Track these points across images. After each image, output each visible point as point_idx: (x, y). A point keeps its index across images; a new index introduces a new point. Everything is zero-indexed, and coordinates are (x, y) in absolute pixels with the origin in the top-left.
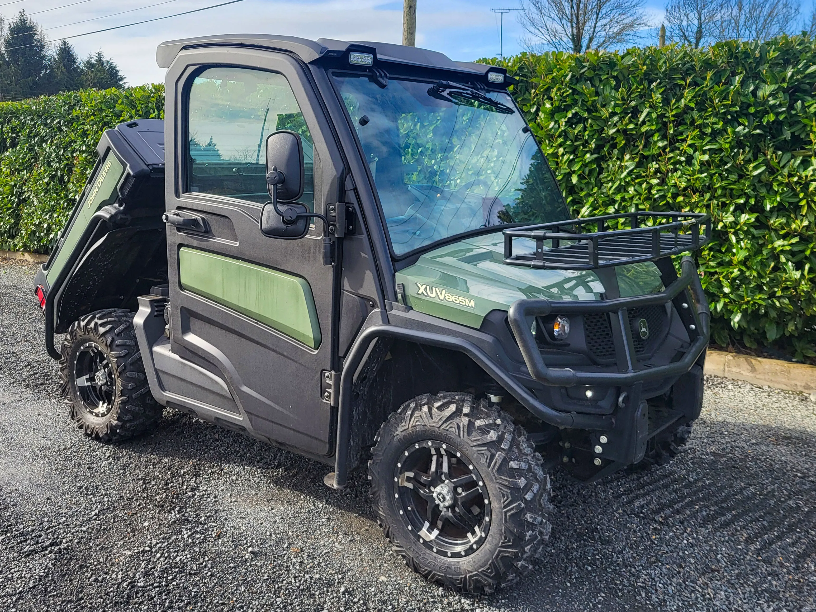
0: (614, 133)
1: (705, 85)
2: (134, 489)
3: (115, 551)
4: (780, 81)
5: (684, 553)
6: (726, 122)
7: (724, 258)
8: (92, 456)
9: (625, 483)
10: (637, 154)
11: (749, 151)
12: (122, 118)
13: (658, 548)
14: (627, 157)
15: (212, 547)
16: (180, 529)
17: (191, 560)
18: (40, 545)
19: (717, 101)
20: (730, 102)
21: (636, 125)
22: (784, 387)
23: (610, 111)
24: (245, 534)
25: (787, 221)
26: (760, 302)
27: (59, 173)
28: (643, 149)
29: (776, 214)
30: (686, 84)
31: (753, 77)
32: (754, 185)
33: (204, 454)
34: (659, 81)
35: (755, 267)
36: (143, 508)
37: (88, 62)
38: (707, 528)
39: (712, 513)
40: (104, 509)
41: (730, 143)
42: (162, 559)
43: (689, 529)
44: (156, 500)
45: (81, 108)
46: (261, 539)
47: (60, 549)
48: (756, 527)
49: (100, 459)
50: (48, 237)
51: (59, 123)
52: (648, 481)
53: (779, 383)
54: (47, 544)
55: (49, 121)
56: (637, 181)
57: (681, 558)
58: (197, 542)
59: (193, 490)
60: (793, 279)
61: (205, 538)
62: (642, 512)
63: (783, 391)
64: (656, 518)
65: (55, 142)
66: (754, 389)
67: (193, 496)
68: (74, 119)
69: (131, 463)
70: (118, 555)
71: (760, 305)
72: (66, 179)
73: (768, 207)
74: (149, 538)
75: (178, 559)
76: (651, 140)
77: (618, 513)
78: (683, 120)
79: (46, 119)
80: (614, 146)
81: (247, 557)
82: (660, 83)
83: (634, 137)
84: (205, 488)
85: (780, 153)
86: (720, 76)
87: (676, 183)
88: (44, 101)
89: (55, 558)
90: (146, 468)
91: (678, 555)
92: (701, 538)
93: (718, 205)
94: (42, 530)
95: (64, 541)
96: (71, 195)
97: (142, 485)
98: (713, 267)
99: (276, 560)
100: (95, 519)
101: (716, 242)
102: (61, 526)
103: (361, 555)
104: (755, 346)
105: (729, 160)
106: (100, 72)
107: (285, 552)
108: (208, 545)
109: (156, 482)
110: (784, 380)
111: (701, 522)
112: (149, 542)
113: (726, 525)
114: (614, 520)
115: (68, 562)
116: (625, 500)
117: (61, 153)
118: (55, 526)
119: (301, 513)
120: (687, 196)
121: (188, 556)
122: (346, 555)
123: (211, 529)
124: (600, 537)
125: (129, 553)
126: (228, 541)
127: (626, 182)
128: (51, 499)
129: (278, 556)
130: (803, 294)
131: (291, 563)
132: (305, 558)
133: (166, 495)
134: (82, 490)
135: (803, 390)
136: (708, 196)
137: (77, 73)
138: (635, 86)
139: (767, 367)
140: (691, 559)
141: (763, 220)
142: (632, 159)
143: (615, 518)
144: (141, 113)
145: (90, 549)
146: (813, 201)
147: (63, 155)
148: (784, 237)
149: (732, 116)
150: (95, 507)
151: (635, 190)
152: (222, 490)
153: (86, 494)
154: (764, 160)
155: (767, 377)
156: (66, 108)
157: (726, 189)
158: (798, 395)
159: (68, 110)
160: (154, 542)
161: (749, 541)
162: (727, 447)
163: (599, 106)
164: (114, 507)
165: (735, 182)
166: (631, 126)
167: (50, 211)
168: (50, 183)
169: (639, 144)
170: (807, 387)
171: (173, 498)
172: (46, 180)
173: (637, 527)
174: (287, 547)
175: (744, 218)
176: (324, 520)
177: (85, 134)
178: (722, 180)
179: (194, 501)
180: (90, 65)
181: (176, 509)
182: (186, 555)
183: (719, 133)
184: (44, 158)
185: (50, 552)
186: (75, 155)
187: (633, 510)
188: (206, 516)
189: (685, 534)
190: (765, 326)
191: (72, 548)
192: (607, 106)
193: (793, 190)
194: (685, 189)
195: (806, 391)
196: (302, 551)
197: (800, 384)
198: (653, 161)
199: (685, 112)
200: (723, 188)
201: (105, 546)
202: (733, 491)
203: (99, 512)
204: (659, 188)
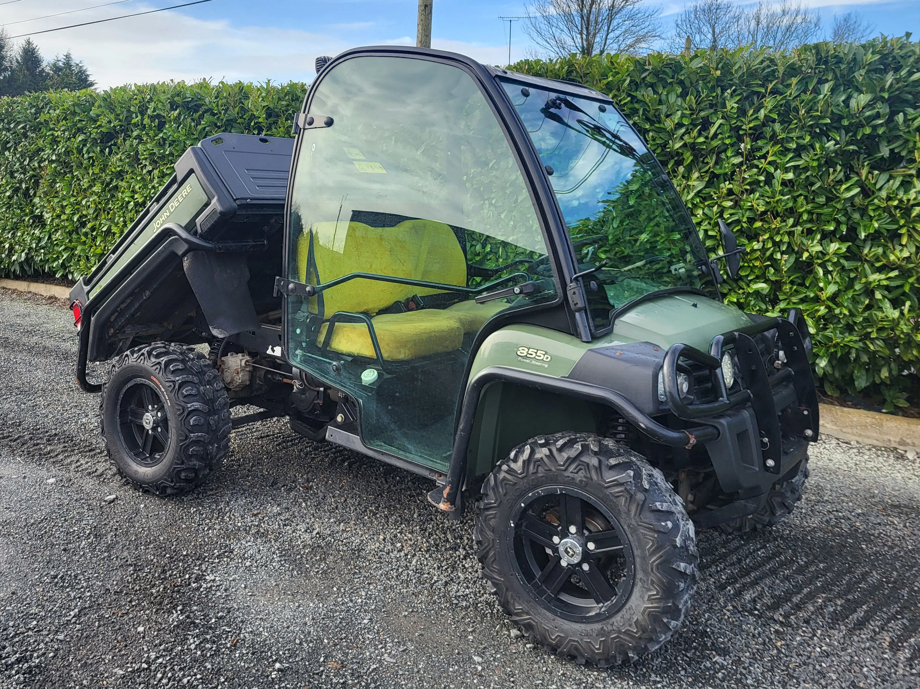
0: (680, 147)
1: (788, 94)
2: (122, 579)
3: (102, 669)
4: (878, 89)
5: (821, 666)
6: (814, 136)
7: (808, 293)
8: (67, 534)
9: (725, 569)
10: (706, 172)
11: (841, 171)
12: (98, 123)
13: (788, 659)
14: (696, 175)
15: (228, 662)
16: (185, 635)
17: (203, 682)
18: (3, 661)
19: (803, 112)
20: (819, 114)
21: (707, 138)
22: (875, 443)
23: (676, 121)
24: (268, 642)
25: (884, 252)
26: (851, 344)
27: (24, 186)
28: (713, 167)
29: (869, 243)
30: (766, 92)
31: (845, 85)
32: (846, 209)
33: (208, 530)
34: (734, 87)
35: (846, 304)
36: (136, 606)
37: (54, 65)
38: (840, 631)
39: (839, 608)
40: (85, 608)
41: (818, 160)
42: (164, 681)
43: (819, 632)
44: (152, 594)
45: (51, 111)
46: (289, 650)
47: (30, 667)
48: (896, 626)
49: (79, 538)
50: (10, 258)
51: (23, 128)
52: (751, 565)
53: (869, 437)
54: (13, 659)
55: (12, 126)
56: (706, 203)
57: (819, 672)
58: (208, 655)
59: (198, 579)
60: (890, 318)
61: (218, 650)
62: (756, 609)
63: (874, 447)
64: (775, 617)
65: (20, 150)
66: (841, 444)
67: (198, 589)
68: (41, 124)
69: (118, 542)
70: (106, 675)
71: (851, 348)
72: (32, 192)
73: (863, 235)
74: (146, 649)
75: (185, 681)
76: (723, 156)
77: (728, 610)
78: (762, 133)
79: (9, 123)
80: (679, 163)
81: (273, 676)
82: (734, 91)
83: (703, 152)
84: (213, 578)
85: (876, 172)
86: (807, 83)
87: (752, 206)
88: (7, 103)
89: (24, 681)
90: (136, 549)
91: (814, 668)
92: (836, 644)
93: (802, 232)
94: (6, 639)
95: (35, 655)
96: (38, 211)
97: (133, 574)
98: (794, 303)
99: (311, 680)
100: (75, 623)
101: (799, 275)
102: (30, 633)
103: (418, 672)
104: (836, 395)
105: (816, 180)
106: (67, 76)
107: (322, 669)
108: (223, 659)
109: (151, 569)
110: (875, 435)
111: (830, 621)
112: (146, 655)
113: (861, 624)
114: (726, 620)
115: (41, 686)
116: (732, 592)
117: (26, 163)
118: (23, 633)
119: (336, 611)
120: (766, 221)
121: (199, 676)
122: (400, 672)
123: (224, 636)
124: (713, 644)
125: (121, 672)
126: (247, 653)
127: (693, 204)
128: (17, 594)
129: (314, 674)
130: (902, 336)
131: (331, 684)
132: (349, 677)
133: (165, 588)
134: (56, 580)
135: (898, 447)
136: (791, 221)
137: (43, 76)
138: (705, 94)
139: (855, 419)
140: (832, 675)
141: (854, 249)
142: (700, 178)
143: (726, 617)
144: (121, 117)
145: (68, 666)
146: (914, 228)
147: (28, 165)
148: (880, 270)
149: (820, 129)
150: (73, 604)
151: (704, 214)
152: (234, 580)
153: (62, 586)
154: (857, 181)
155: (855, 431)
156: (33, 110)
157: (812, 214)
158: (892, 451)
159: (35, 114)
160: (153, 655)
161: (895, 647)
162: (831, 519)
163: (662, 116)
164: (99, 604)
165: (823, 205)
166: (701, 139)
167: (12, 229)
168: (13, 197)
169: (709, 161)
170: (902, 443)
171: (173, 592)
172: (8, 194)
173: (755, 629)
174: (324, 661)
175: (833, 247)
176: (366, 621)
177: (55, 141)
178: (807, 204)
179: (200, 595)
180: (56, 69)
181: (179, 608)
182: (195, 675)
183: (804, 149)
184: (6, 167)
185: (17, 672)
186: (42, 165)
187: (743, 606)
188: (217, 617)
189: (815, 638)
190: (853, 372)
191: (46, 665)
192: (673, 117)
193: (891, 215)
194: (764, 213)
195: (901, 447)
196: (343, 667)
197: (894, 440)
198: (725, 181)
199: (764, 125)
200: (810, 213)
201: (89, 662)
202: (855, 577)
203: (80, 612)
204: (733, 211)
